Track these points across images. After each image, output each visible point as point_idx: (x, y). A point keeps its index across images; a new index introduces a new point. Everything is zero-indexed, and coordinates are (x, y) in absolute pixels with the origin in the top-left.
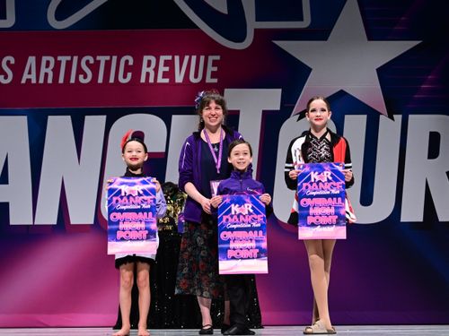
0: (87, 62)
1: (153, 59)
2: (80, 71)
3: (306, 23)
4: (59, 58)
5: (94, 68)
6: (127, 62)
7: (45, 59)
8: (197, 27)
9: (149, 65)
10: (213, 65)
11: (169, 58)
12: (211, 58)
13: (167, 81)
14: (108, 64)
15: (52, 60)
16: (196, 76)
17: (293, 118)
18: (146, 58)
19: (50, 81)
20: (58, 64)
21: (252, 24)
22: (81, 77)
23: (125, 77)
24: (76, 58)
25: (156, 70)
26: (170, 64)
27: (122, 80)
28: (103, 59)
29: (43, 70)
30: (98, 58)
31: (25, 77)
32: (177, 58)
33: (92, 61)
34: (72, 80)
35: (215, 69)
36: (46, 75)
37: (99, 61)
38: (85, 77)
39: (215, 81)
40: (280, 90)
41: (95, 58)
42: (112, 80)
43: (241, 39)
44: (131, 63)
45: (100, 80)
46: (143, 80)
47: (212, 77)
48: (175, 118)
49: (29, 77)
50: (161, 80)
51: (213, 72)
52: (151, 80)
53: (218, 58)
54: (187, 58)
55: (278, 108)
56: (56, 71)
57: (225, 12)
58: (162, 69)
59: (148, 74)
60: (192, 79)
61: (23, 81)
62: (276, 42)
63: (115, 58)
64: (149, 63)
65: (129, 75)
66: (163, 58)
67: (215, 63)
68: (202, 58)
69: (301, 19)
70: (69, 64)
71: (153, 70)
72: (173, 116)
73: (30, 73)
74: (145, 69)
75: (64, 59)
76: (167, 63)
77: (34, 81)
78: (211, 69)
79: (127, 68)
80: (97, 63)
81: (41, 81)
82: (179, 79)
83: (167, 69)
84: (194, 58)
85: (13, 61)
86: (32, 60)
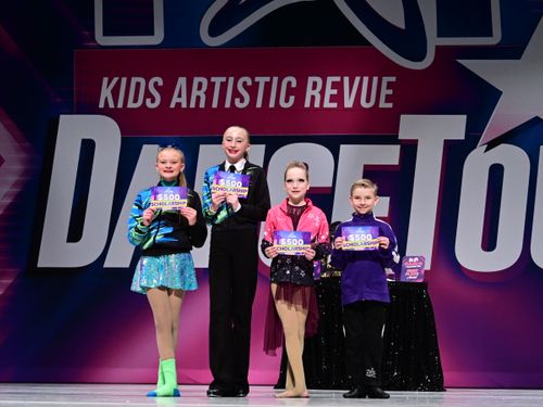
0: (245, 83)
1: (319, 80)
2: (236, 94)
3: (496, 39)
4: (213, 79)
5: (253, 90)
6: (289, 83)
7: (196, 80)
8: (370, 44)
9: (314, 87)
10: (388, 88)
11: (338, 79)
12: (385, 80)
13: (334, 105)
14: (268, 86)
15: (204, 81)
16: (368, 100)
17: (480, 149)
18: (311, 80)
19: (202, 105)
20: (211, 86)
21: (433, 41)
22: (237, 101)
23: (287, 100)
24: (231, 79)
25: (322, 93)
26: (338, 86)
27: (283, 104)
28: (262, 80)
29: (195, 93)
30: (257, 79)
31: (175, 100)
32: (346, 79)
33: (249, 83)
34: (228, 105)
35: (390, 92)
36: (198, 98)
37: (258, 83)
38: (242, 101)
39: (390, 105)
40: (465, 117)
41: (253, 79)
42: (272, 105)
43: (420, 57)
44: (294, 85)
45: (259, 104)
46: (307, 104)
47: (387, 101)
48: (343, 147)
49: (179, 100)
50: (327, 104)
51: (387, 96)
52: (317, 105)
53: (393, 79)
54: (357, 79)
55: (463, 138)
56: (209, 93)
57: (403, 26)
58: (330, 92)
59: (313, 98)
60: (364, 103)
61: (172, 105)
62: (460, 61)
63: (276, 79)
64: (315, 85)
65: (292, 98)
66: (330, 80)
67: (390, 85)
68: (375, 79)
69: (490, 34)
70: (224, 86)
71: (319, 92)
72: (342, 146)
73: (180, 96)
74: (309, 92)
75: (218, 80)
76: (334, 85)
77: (184, 105)
78: (385, 92)
79: (290, 91)
80: (256, 85)
81: (192, 105)
82: (349, 103)
83: (335, 92)
84: (366, 79)
85: (161, 83)
86: (182, 81)
